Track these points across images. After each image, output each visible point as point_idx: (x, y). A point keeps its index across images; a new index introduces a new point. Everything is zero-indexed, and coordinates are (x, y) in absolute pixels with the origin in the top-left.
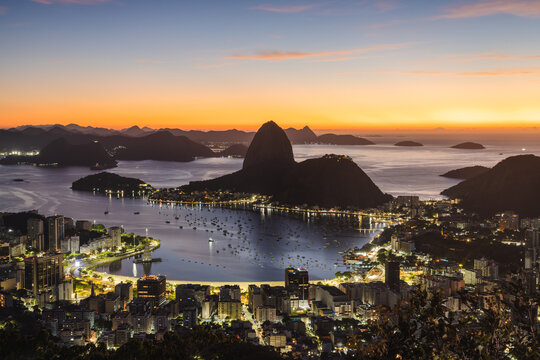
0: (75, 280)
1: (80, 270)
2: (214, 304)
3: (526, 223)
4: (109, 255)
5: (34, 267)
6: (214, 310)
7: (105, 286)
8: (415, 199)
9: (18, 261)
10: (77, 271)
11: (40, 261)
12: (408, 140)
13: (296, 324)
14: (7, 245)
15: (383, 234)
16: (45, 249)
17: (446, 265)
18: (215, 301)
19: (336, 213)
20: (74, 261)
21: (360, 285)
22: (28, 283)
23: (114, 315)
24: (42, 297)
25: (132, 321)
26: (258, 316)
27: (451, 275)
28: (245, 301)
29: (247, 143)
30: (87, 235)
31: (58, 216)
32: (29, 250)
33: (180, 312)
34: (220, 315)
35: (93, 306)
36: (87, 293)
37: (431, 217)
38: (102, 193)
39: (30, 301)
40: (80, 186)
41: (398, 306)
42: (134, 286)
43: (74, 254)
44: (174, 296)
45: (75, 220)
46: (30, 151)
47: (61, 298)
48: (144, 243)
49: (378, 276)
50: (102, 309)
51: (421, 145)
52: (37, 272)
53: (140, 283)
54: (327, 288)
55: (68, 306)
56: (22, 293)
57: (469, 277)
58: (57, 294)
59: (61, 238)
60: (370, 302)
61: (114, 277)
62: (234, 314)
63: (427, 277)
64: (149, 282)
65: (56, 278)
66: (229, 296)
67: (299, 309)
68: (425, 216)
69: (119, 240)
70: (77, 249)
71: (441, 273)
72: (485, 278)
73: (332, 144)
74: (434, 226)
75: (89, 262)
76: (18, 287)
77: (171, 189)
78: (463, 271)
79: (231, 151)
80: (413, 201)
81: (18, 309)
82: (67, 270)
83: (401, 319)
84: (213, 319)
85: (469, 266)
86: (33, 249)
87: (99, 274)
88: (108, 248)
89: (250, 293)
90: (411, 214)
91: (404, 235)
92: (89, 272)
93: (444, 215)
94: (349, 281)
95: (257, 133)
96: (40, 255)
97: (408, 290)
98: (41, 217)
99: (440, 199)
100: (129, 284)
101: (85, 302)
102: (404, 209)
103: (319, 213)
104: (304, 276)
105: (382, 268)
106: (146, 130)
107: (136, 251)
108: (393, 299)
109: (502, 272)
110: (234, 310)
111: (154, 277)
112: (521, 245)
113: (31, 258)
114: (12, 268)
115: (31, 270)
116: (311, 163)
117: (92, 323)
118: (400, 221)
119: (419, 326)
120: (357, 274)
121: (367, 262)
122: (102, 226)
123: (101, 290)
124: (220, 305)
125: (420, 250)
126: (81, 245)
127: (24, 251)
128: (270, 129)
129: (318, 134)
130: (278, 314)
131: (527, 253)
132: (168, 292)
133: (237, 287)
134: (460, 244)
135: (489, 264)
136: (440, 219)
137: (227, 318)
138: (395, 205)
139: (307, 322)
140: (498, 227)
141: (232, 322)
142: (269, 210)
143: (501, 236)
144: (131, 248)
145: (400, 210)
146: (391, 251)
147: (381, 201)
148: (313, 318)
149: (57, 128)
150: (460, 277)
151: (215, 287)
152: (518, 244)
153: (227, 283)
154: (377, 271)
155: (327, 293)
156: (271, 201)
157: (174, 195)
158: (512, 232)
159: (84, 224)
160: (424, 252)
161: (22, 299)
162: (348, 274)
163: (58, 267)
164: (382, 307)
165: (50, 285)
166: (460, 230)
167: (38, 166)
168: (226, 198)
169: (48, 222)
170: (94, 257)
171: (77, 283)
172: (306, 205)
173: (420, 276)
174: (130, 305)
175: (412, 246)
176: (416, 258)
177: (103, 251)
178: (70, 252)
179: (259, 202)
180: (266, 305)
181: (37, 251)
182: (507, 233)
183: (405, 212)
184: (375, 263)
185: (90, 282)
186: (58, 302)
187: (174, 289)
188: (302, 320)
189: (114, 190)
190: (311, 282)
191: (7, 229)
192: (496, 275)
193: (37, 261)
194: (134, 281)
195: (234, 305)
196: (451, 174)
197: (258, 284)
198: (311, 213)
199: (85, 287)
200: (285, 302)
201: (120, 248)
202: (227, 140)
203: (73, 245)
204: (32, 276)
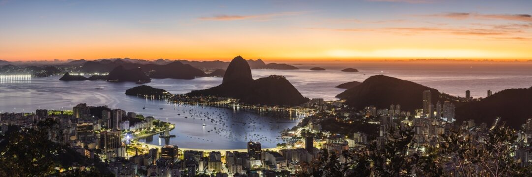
0: (127, 146)
1: (130, 140)
2: (206, 162)
3: (380, 112)
4: (146, 133)
5: (105, 137)
6: (206, 166)
7: (143, 150)
8: (321, 100)
9: (97, 133)
10: (128, 141)
11: (109, 134)
12: (317, 67)
13: (254, 175)
14: (91, 124)
15: (304, 121)
16: (111, 127)
17: (339, 137)
18: (206, 161)
19: (277, 109)
20: (126, 136)
21: (291, 150)
22: (102, 146)
23: (148, 167)
24: (109, 154)
25: (159, 171)
26: (231, 170)
27: (342, 143)
28: (224, 161)
29: (225, 69)
30: (134, 120)
31: (118, 109)
32: (103, 128)
33: (186, 167)
34: (209, 169)
35: (137, 161)
36: (134, 154)
37: (330, 110)
38: (142, 97)
39: (103, 156)
40: (130, 93)
41: (312, 162)
42: (160, 151)
43: (126, 131)
44: (182, 157)
45: (127, 112)
46: (104, 73)
47: (119, 156)
48: (165, 126)
49: (301, 145)
50: (142, 163)
51: (324, 70)
52: (107, 140)
53: (163, 149)
54: (272, 153)
55: (123, 160)
56: (99, 152)
57: (351, 143)
58: (117, 153)
59: (119, 122)
60: (297, 160)
61: (148, 145)
62: (218, 169)
63: (329, 144)
64: (168, 149)
65: (116, 144)
66: (214, 158)
67: (256, 166)
68: (327, 109)
69: (152, 124)
70: (128, 129)
71: (336, 141)
72: (360, 143)
73: (275, 69)
74: (332, 115)
75: (135, 136)
76: (97, 148)
77: (181, 95)
78: (348, 140)
79: (215, 73)
80: (320, 101)
81: (97, 160)
82: (123, 139)
83: (314, 169)
84: (205, 171)
85: (351, 137)
86: (105, 127)
87: (140, 143)
88: (145, 128)
89: (227, 156)
90: (319, 109)
91: (315, 121)
92: (135, 142)
93: (337, 109)
94: (285, 148)
95: (231, 63)
96: (108, 131)
97: (318, 152)
98: (109, 110)
99: (335, 100)
100: (157, 150)
101: (133, 158)
102: (316, 106)
103: (267, 109)
104: (258, 146)
105: (303, 140)
106: (167, 61)
107: (161, 130)
108: (310, 158)
109: (369, 139)
110: (217, 166)
111: (171, 146)
112: (378, 124)
113: (104, 132)
114: (94, 137)
115: (104, 139)
116: (262, 80)
117: (136, 171)
118: (313, 113)
119: (324, 172)
120: (289, 144)
121: (295, 137)
122: (142, 116)
123: (141, 152)
124: (209, 163)
125: (325, 129)
126: (130, 126)
127: (100, 128)
128: (239, 60)
129: (266, 63)
130: (243, 169)
131: (381, 128)
132: (179, 155)
133: (219, 153)
134: (347, 125)
135: (362, 135)
136: (335, 111)
137: (214, 171)
138: (310, 104)
139: (261, 173)
140: (366, 114)
141: (217, 173)
142: (238, 107)
143: (368, 119)
144: (158, 129)
145: (313, 107)
146: (308, 130)
147: (302, 102)
148: (264, 171)
149: (119, 60)
150: (346, 144)
151: (207, 152)
152: (376, 123)
153: (213, 151)
154: (301, 142)
155: (272, 156)
156: (239, 102)
157: (183, 98)
158: (373, 117)
159: (132, 114)
160: (327, 130)
161: (99, 155)
162: (284, 145)
163: (118, 138)
164: (304, 163)
165: (113, 148)
166: (346, 117)
167: (108, 81)
168: (213, 100)
169: (113, 112)
170: (137, 133)
171: (128, 148)
172: (259, 105)
173: (325, 144)
174: (157, 161)
175: (320, 127)
176: (322, 134)
177: (143, 130)
178: (124, 130)
179: (232, 103)
180: (236, 163)
181: (107, 128)
182: (371, 118)
183: (316, 108)
184: (300, 138)
185: (135, 148)
186: (118, 158)
187: (183, 153)
188: (258, 172)
189: (149, 95)
190: (262, 150)
191: (92, 115)
192: (365, 141)
193: (107, 134)
194: (160, 148)
195: (217, 163)
196: (341, 86)
197: (232, 151)
198: (263, 109)
199: (132, 150)
200: (248, 162)
201: (152, 128)
202: (214, 67)
203: (126, 126)
204: (104, 142)
